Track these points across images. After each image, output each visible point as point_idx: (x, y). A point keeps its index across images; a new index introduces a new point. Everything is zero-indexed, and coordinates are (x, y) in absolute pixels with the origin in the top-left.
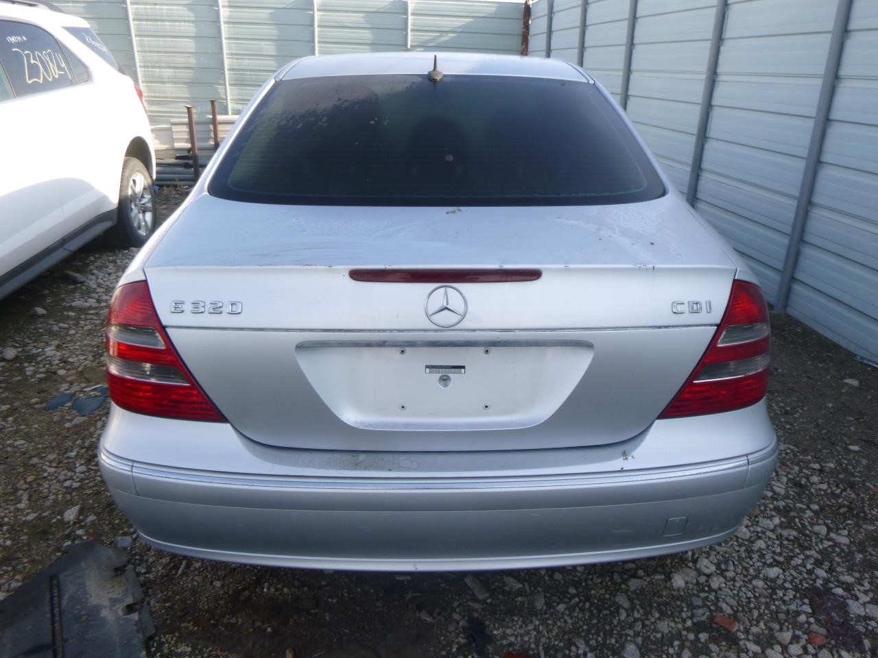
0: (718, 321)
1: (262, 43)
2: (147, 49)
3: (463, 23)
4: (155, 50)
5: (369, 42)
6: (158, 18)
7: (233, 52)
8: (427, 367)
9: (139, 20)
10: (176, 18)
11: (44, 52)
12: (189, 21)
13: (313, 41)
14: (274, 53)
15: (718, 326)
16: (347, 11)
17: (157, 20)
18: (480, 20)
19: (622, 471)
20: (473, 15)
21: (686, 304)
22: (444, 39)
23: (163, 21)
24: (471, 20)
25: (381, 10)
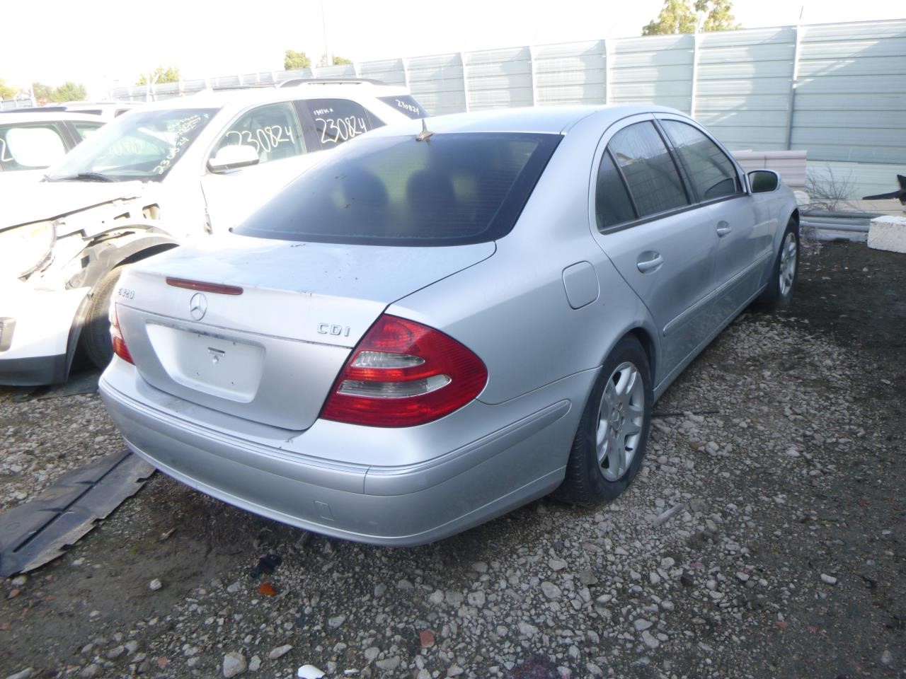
0: (353, 345)
1: (643, 85)
2: (545, 98)
3: (867, 47)
4: (551, 98)
5: (751, 76)
6: (556, 70)
7: (616, 96)
8: (209, 348)
9: (540, 73)
10: (570, 69)
11: (347, 119)
12: (580, 70)
13: (691, 80)
14: (653, 94)
15: (354, 349)
16: (730, 46)
17: (554, 72)
18: (887, 41)
19: (280, 449)
20: (878, 36)
21: (330, 327)
22: (838, 67)
23: (559, 72)
24: (876, 42)
25: (767, 41)
